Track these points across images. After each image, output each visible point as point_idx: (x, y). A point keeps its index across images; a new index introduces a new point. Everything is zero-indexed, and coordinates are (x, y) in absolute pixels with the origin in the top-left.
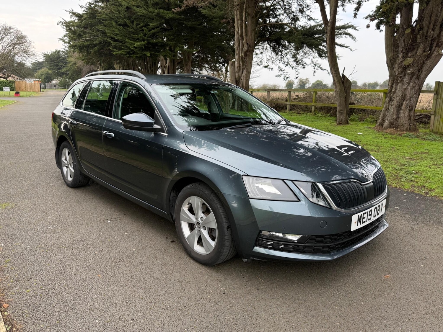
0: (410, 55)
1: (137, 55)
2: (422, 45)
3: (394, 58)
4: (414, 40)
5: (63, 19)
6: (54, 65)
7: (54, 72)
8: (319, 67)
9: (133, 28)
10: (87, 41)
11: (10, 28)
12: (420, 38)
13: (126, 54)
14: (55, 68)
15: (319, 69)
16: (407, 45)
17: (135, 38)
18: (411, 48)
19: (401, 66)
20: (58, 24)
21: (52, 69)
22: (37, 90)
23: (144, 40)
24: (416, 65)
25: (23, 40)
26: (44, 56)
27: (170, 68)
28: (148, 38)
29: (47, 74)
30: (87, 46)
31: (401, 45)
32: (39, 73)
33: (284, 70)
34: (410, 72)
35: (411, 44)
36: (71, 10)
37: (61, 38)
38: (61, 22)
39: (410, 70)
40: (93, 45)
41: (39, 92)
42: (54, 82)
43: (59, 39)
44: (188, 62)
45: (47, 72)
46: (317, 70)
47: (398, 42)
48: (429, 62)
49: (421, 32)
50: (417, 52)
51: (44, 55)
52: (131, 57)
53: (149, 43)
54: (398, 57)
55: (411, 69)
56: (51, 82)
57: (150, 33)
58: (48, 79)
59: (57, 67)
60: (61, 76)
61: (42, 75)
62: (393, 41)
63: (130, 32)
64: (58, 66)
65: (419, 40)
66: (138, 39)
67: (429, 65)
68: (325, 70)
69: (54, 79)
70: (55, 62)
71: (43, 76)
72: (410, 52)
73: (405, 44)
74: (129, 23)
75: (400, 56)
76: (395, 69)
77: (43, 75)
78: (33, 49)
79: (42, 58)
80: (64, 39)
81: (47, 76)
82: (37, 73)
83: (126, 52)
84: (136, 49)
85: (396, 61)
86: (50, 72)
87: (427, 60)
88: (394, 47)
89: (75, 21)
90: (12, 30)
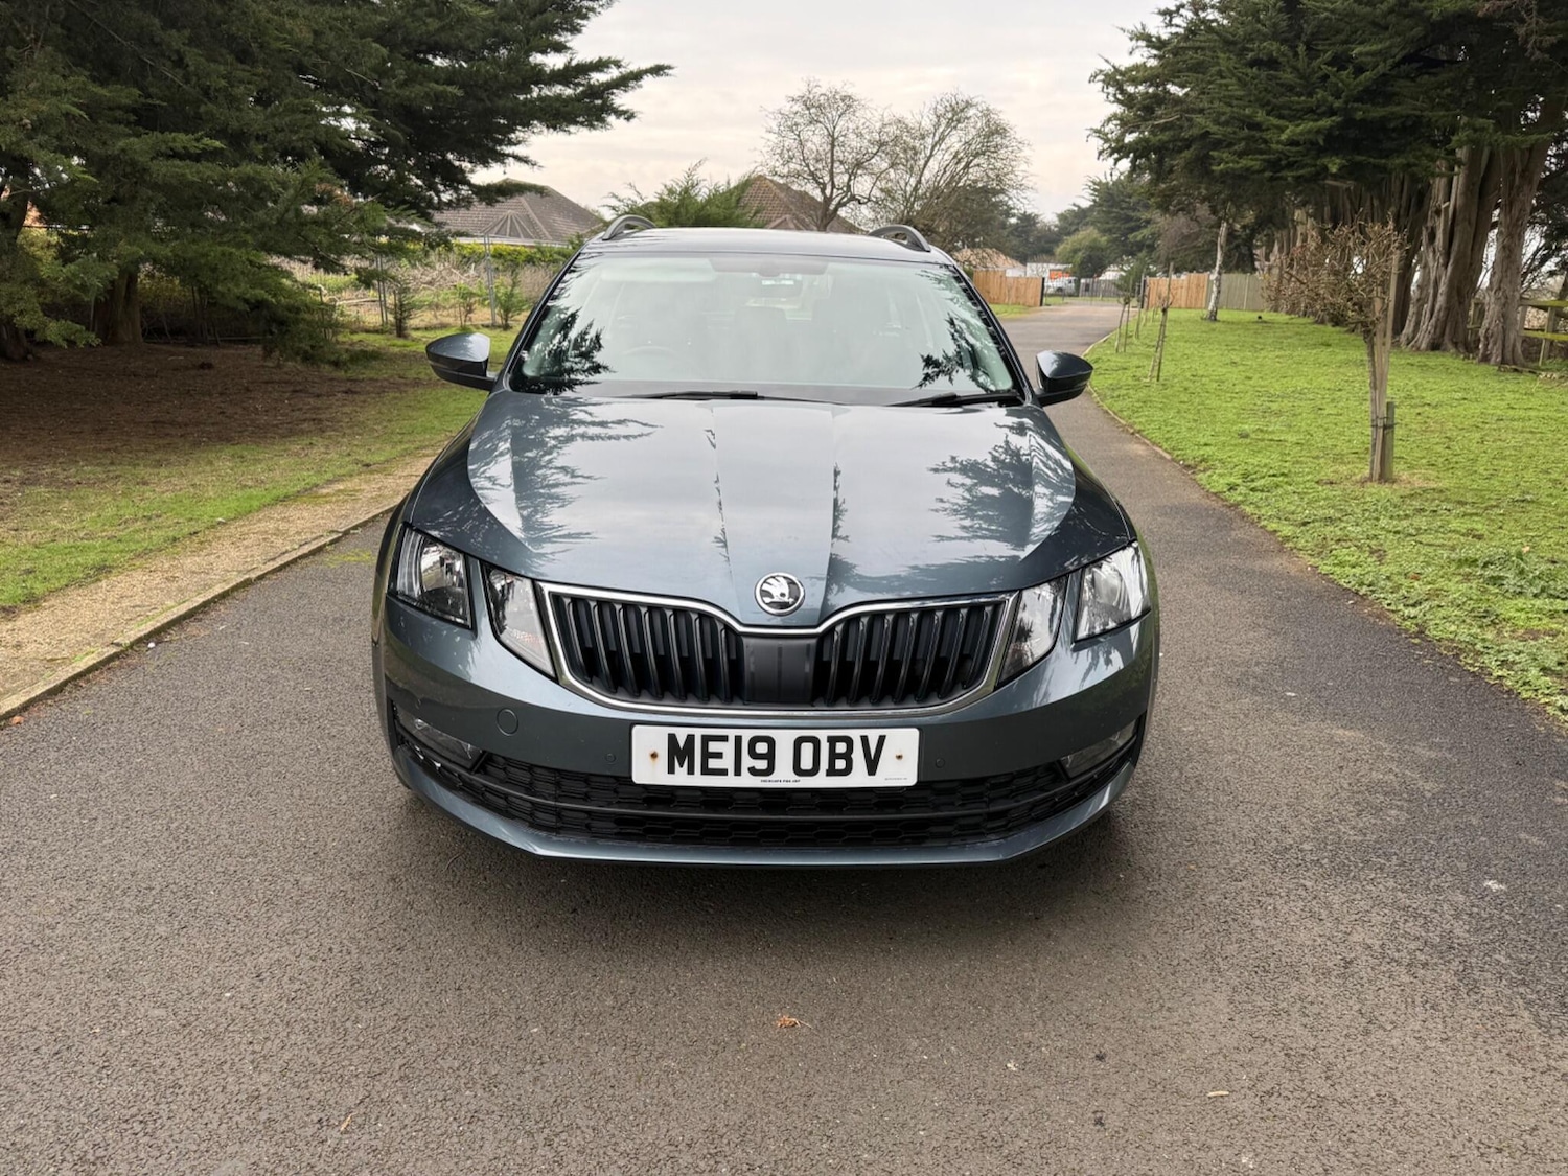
1: (1301, 172)
5: (1107, 61)
6: (1118, 218)
7: (1116, 240)
9: (1298, 70)
10: (1164, 128)
11: (968, 105)
13: (1263, 171)
14: (1119, 228)
17: (1299, 107)
20: (1092, 79)
21: (1109, 231)
22: (1031, 302)
23: (1332, 112)
25: (998, 139)
26: (1095, 190)
27: (1459, 217)
28: (1346, 103)
29: (1094, 247)
30: (1161, 150)
32: (1069, 246)
36: (1140, 27)
37: (1098, 126)
38: (1101, 71)
40: (1180, 144)
41: (1035, 305)
42: (1111, 274)
43: (1089, 132)
44: (1519, 187)
45: (1095, 240)
51: (1095, 184)
52: (1281, 178)
53: (1349, 122)
56: (1099, 276)
57: (1357, 85)
58: (1090, 266)
59: (1127, 225)
60: (1133, 254)
61: (1075, 251)
63: (1282, 85)
64: (1128, 219)
66: (1311, 111)
69: (1110, 264)
70: (1124, 205)
71: (1080, 254)
74: (1284, 55)
77: (1079, 250)
78: (1023, 167)
79: (1087, 196)
80: (1107, 129)
81: (1090, 256)
82: (1062, 247)
83: (1264, 160)
84: (1294, 149)
86: (1104, 240)
89: (1148, 65)
90: (971, 112)
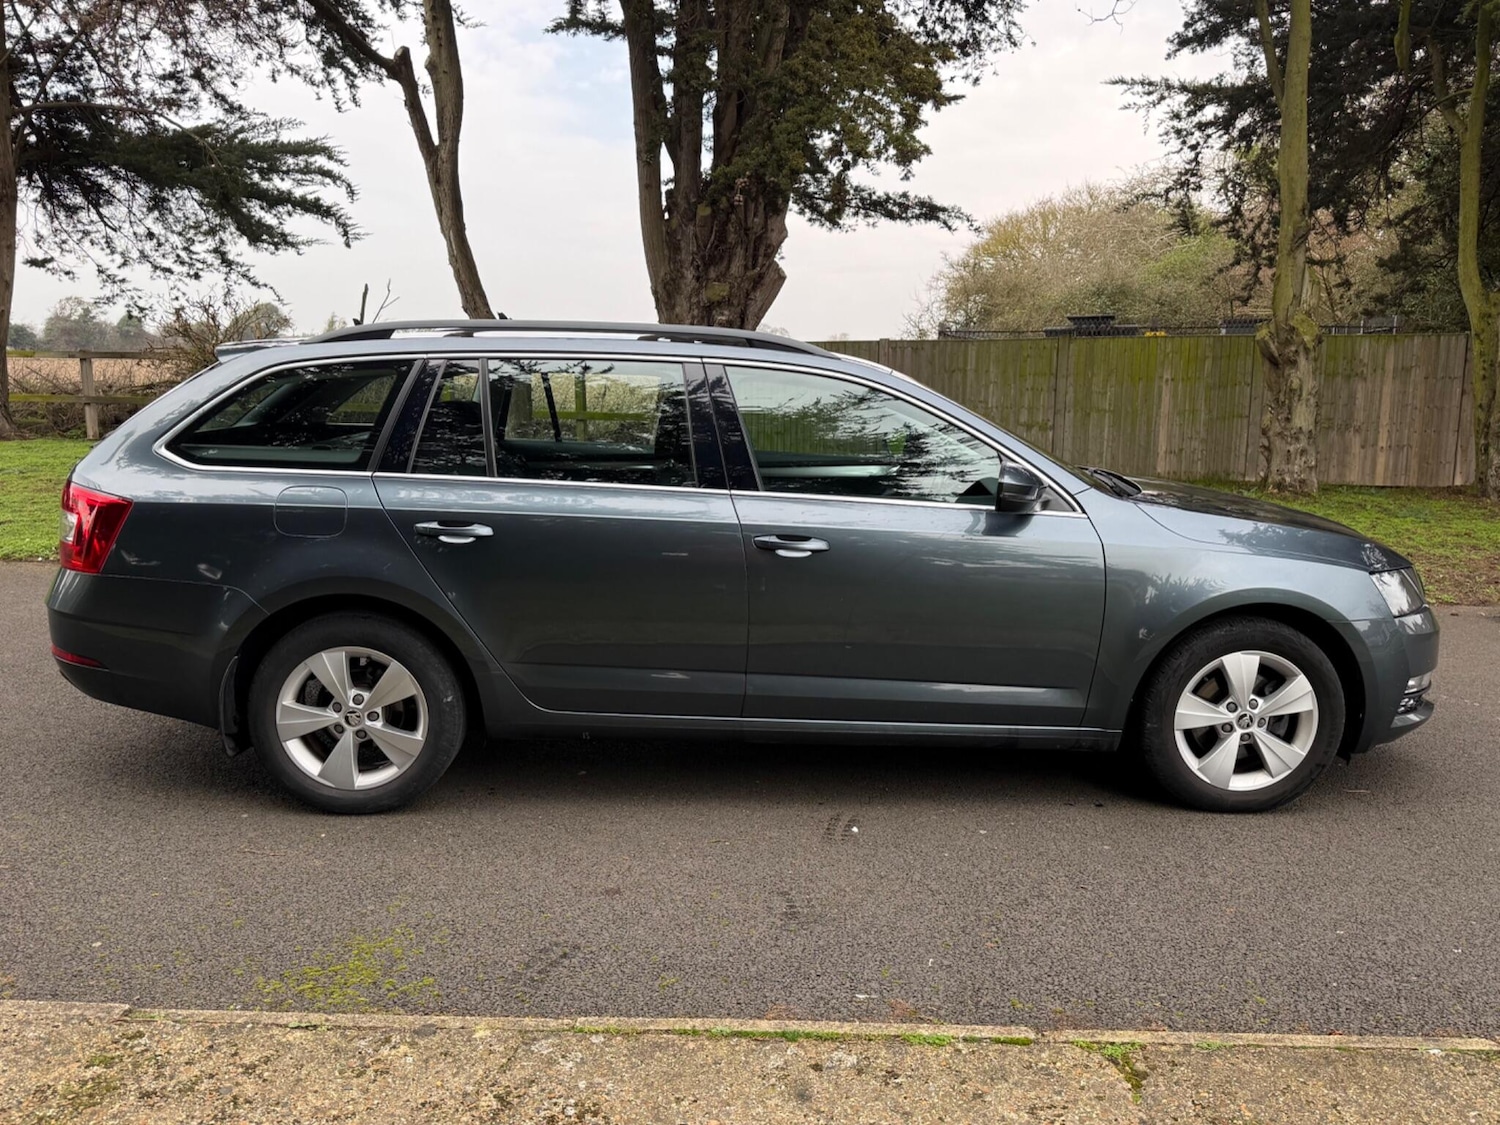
0: (712, 274)
2: (740, 251)
3: (672, 280)
4: (722, 238)
8: (244, 276)
12: (735, 232)
15: (244, 282)
16: (705, 247)
18: (715, 256)
19: (699, 302)
24: (735, 302)
31: (688, 249)
33: (123, 281)
34: (724, 318)
35: (717, 246)
39: (723, 314)
46: (235, 287)
47: (679, 237)
48: (758, 295)
49: (733, 216)
50: (728, 268)
54: (683, 276)
55: (726, 312)
62: (667, 233)
65: (732, 238)
67: (759, 304)
68: (266, 285)
72: (712, 268)
73: (698, 246)
75: (689, 274)
76: (678, 309)
85: (680, 288)
87: (754, 289)
88: (669, 248)
